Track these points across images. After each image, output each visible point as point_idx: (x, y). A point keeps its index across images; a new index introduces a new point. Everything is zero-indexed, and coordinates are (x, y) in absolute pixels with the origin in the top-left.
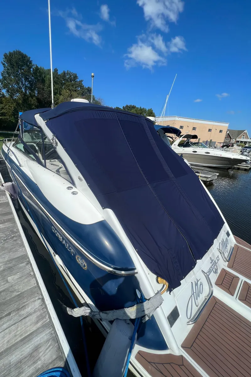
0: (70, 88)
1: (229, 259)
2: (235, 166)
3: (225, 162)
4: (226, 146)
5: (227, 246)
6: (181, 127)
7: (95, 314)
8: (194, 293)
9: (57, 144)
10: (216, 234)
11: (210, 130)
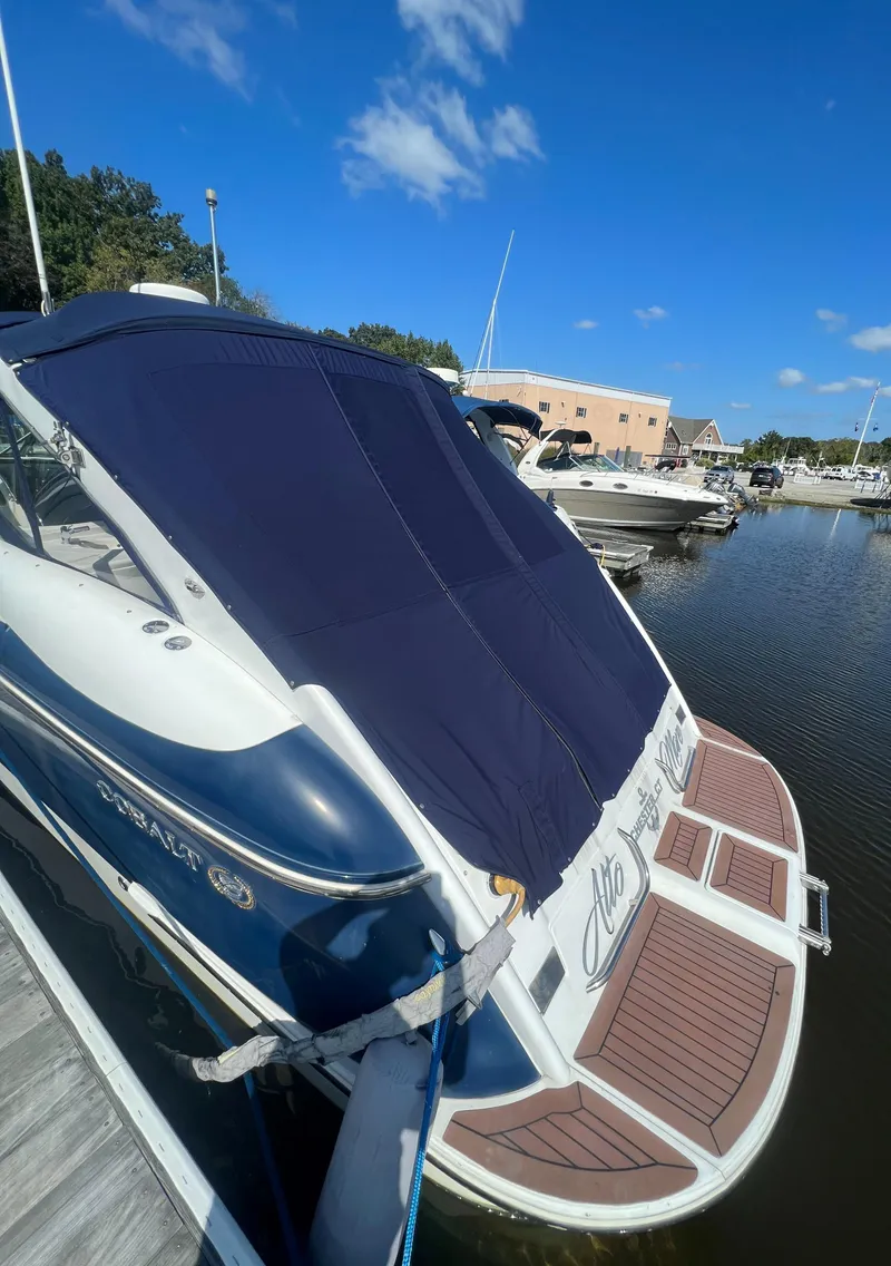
0: (131, 242)
1: (686, 784)
2: (694, 523)
3: (669, 512)
4: (668, 464)
5: (679, 749)
6: (544, 407)
7: (297, 1049)
8: (599, 897)
9: (78, 458)
10: (649, 720)
11: (623, 418)
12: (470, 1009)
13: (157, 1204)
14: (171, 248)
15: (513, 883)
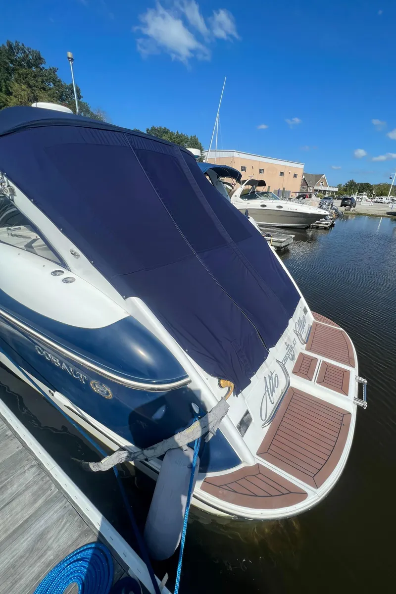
1: (307, 341)
2: (313, 224)
3: (302, 219)
4: (303, 196)
5: (304, 326)
6: (243, 169)
7: (136, 455)
8: (268, 389)
9: (13, 192)
10: (291, 313)
11: (282, 174)
12: (211, 436)
13: (76, 519)
14: (52, 85)
15: (229, 382)
